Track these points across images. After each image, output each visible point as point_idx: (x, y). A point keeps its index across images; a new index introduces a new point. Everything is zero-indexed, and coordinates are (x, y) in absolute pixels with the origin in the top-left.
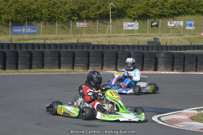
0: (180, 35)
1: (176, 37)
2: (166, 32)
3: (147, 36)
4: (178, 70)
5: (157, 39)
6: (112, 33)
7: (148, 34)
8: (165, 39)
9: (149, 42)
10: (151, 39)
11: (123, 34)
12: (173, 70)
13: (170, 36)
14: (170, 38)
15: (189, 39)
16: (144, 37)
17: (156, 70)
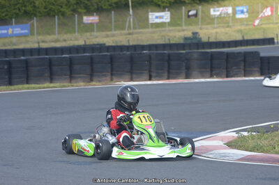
0: (228, 27)
1: (223, 30)
2: (209, 24)
3: (183, 30)
4: (218, 75)
5: (197, 33)
6: (134, 28)
7: (184, 27)
8: (208, 33)
9: (186, 39)
10: (189, 34)
11: (150, 30)
12: (211, 76)
13: (214, 28)
14: (214, 31)
15: (241, 31)
16: (179, 31)
17: (187, 77)
